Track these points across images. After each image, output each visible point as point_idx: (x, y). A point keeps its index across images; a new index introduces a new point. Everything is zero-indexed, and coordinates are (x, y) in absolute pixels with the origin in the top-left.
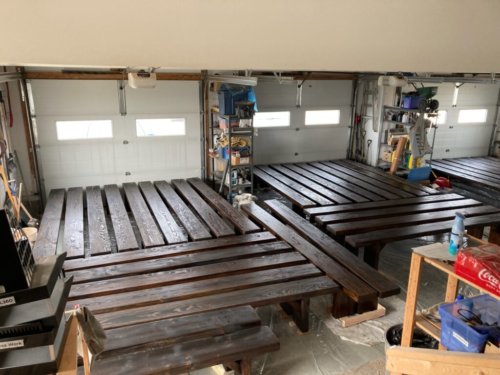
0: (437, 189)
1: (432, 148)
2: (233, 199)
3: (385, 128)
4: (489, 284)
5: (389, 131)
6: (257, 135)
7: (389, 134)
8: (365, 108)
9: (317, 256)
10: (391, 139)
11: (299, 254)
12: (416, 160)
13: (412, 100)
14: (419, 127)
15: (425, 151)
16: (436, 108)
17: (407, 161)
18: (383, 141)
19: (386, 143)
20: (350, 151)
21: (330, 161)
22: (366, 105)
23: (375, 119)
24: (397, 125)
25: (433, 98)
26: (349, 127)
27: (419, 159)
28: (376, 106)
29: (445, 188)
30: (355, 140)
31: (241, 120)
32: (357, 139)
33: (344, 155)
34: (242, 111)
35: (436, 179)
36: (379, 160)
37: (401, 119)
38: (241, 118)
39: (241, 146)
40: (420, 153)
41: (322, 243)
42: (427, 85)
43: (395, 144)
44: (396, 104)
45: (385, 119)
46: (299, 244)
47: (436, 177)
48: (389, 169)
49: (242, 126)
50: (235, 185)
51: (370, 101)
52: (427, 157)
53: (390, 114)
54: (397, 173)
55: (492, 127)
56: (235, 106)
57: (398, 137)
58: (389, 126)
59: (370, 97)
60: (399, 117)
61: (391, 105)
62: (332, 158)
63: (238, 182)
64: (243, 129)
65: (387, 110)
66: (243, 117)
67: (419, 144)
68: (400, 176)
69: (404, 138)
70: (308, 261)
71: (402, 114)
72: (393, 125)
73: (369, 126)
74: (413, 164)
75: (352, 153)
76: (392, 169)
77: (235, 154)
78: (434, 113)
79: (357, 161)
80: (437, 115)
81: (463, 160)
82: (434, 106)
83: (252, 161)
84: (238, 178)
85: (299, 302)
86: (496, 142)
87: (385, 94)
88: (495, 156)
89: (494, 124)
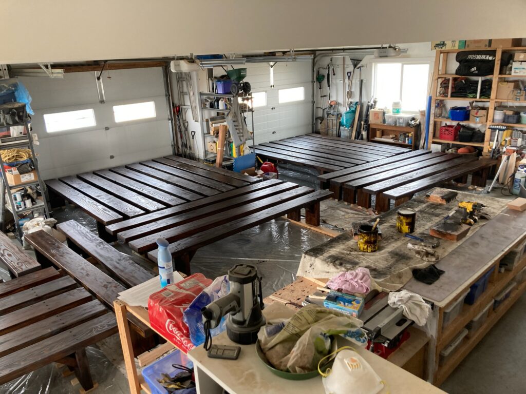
0: (262, 175)
1: (253, 133)
2: (21, 227)
3: (207, 116)
5: (209, 120)
6: (38, 143)
7: (210, 123)
8: (182, 96)
9: (107, 288)
10: (213, 128)
11: (84, 290)
12: (238, 147)
13: (224, 83)
14: (235, 113)
15: (245, 138)
16: (249, 91)
17: (231, 149)
18: (206, 131)
19: (208, 133)
20: (175, 145)
21: (153, 161)
22: (182, 94)
23: (194, 108)
24: (218, 113)
25: (245, 80)
26: (169, 120)
27: (241, 147)
28: (191, 94)
29: (270, 173)
30: (179, 134)
31: (11, 128)
32: (180, 131)
33: (169, 151)
34: (8, 116)
35: (262, 164)
36: (206, 152)
37: (218, 105)
39: (22, 160)
40: (241, 140)
41: (116, 268)
42: (237, 67)
43: (217, 133)
44: (211, 90)
45: (203, 107)
46: (88, 275)
47: (262, 162)
48: (214, 161)
49: (15, 136)
50: (20, 209)
51: (185, 90)
52: (250, 143)
53: (208, 101)
54: (224, 163)
55: (311, 105)
57: (218, 125)
58: (210, 114)
59: (184, 83)
60: (216, 103)
61: (206, 91)
63: (25, 205)
64: (16, 139)
65: (204, 97)
66: (11, 123)
67: (238, 131)
68: (223, 167)
69: (224, 126)
70: (93, 297)
71: (218, 100)
72: (213, 113)
73: (189, 116)
74: (236, 153)
75: (178, 147)
76: (218, 161)
77: (12, 171)
78: (248, 96)
79: (185, 157)
80: (251, 98)
81: (288, 140)
82: (246, 88)
83: (39, 176)
84: (23, 200)
85: (74, 356)
86: (317, 119)
87: (198, 79)
88: (318, 133)
89: (312, 101)
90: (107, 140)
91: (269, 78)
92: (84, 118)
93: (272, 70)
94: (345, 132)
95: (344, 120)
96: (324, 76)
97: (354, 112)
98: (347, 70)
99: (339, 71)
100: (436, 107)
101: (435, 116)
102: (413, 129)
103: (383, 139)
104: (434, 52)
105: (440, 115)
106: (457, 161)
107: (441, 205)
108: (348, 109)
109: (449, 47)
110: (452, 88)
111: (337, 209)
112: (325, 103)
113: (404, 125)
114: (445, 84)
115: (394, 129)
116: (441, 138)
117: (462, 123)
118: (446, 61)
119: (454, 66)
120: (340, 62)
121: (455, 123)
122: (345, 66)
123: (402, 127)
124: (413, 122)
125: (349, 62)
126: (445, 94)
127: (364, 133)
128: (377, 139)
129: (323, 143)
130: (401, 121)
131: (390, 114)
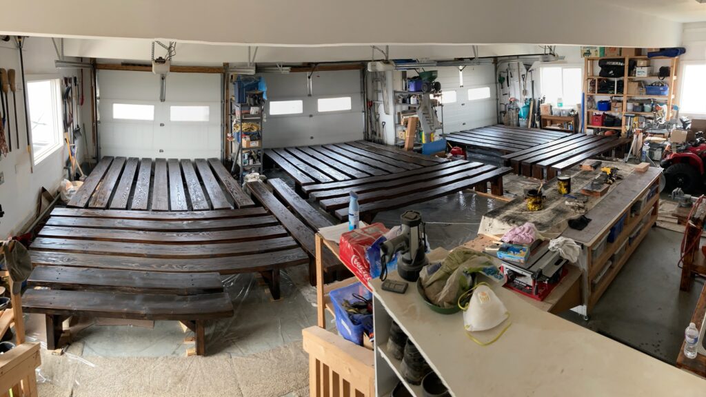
0: (450, 157)
1: (442, 123)
3: (398, 112)
5: (401, 113)
7: (401, 115)
8: (375, 94)
10: (403, 119)
12: (428, 135)
13: (416, 83)
15: (434, 127)
16: (440, 89)
17: (421, 137)
18: (397, 122)
19: (400, 123)
22: (377, 91)
23: (387, 103)
24: (408, 107)
25: (436, 80)
26: (363, 112)
27: (432, 135)
28: (386, 92)
30: (369, 123)
33: (360, 137)
35: (450, 149)
36: (397, 139)
37: (410, 101)
40: (431, 129)
42: (428, 69)
43: (406, 124)
44: (404, 88)
45: (396, 102)
47: (451, 147)
48: (403, 147)
51: (379, 88)
52: (439, 132)
53: (401, 98)
55: (495, 102)
57: (409, 117)
58: (401, 108)
59: (379, 83)
60: (408, 99)
61: (399, 89)
65: (398, 94)
67: (428, 122)
68: (414, 151)
69: (413, 117)
71: (409, 97)
72: (405, 107)
73: (381, 109)
74: (425, 139)
76: (406, 146)
77: (246, 138)
78: (438, 93)
80: (441, 95)
81: (478, 130)
82: (437, 87)
86: (501, 113)
87: (393, 80)
88: (502, 123)
89: (497, 98)
91: (459, 80)
93: (461, 73)
94: (523, 122)
95: (522, 112)
96: (504, 79)
97: (529, 106)
98: (522, 73)
99: (515, 74)
100: (588, 101)
101: (588, 108)
102: (573, 118)
103: (552, 127)
104: (584, 58)
105: (591, 107)
106: (604, 140)
107: (590, 171)
108: (524, 105)
109: (593, 55)
110: (598, 86)
112: (506, 100)
113: (566, 115)
114: (593, 83)
115: (560, 118)
116: (593, 124)
117: (606, 113)
118: (592, 66)
119: (598, 70)
120: (516, 67)
121: (601, 113)
122: (520, 70)
123: (565, 117)
124: (572, 113)
125: (522, 67)
126: (593, 91)
127: (538, 123)
128: (548, 127)
129: (505, 131)
130: (564, 112)
131: (555, 107)
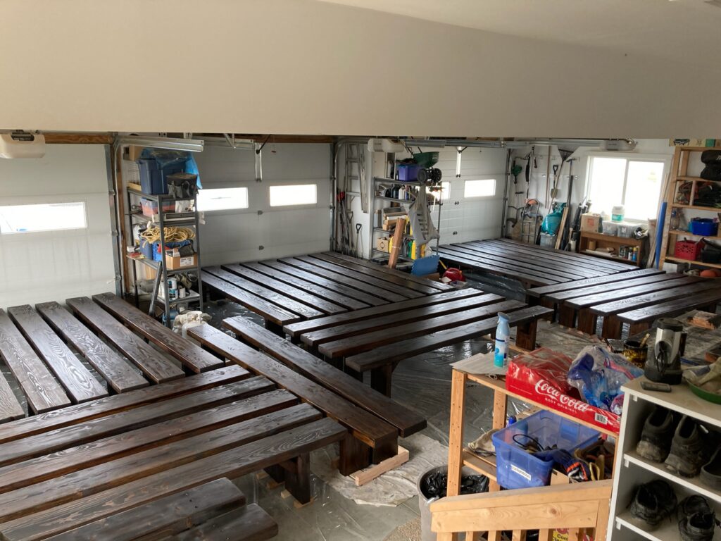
0: (449, 283)
1: (438, 231)
2: (172, 321)
3: (378, 208)
4: (549, 398)
5: (382, 211)
6: (204, 223)
7: (384, 215)
8: (349, 181)
9: (312, 391)
10: (387, 221)
11: (287, 392)
12: (419, 247)
13: (408, 169)
14: (421, 205)
15: (430, 236)
16: (440, 179)
17: (409, 249)
20: (333, 240)
21: (310, 256)
22: (350, 177)
23: (364, 196)
24: (392, 203)
25: (435, 167)
26: (331, 208)
27: (423, 247)
28: (363, 178)
29: (458, 281)
30: (339, 226)
31: (177, 203)
32: (342, 223)
33: (326, 246)
34: (179, 189)
35: (445, 270)
36: (373, 250)
37: (397, 194)
38: (178, 199)
39: (179, 240)
40: (425, 239)
41: (315, 371)
42: (426, 150)
43: (392, 227)
44: (389, 174)
45: (376, 195)
46: (283, 376)
47: (445, 268)
48: (386, 262)
49: (180, 211)
50: (174, 299)
51: (355, 172)
52: (433, 243)
53: (383, 189)
54: (397, 266)
55: (502, 202)
56: (167, 182)
57: (395, 218)
58: (383, 204)
59: (355, 166)
60: (394, 192)
61: (382, 176)
62: (311, 251)
63: (179, 294)
64: (181, 215)
65: (378, 183)
66: (181, 196)
68: (400, 269)
69: (402, 219)
70: (299, 400)
73: (356, 205)
74: (416, 253)
75: (337, 243)
77: (172, 252)
79: (345, 254)
80: (441, 189)
81: (475, 244)
82: (436, 176)
83: (199, 262)
84: (178, 289)
85: (295, 460)
86: (508, 220)
87: (374, 162)
88: (508, 237)
89: (504, 197)
90: (259, 226)
92: (220, 198)
93: (459, 155)
94: (546, 240)
95: (546, 223)
96: (521, 168)
97: (560, 215)
98: (553, 163)
99: (542, 163)
100: (672, 216)
101: (671, 228)
102: (640, 242)
103: (597, 252)
104: (673, 148)
105: (677, 227)
107: (707, 329)
108: (552, 211)
109: (692, 144)
110: (695, 194)
111: (552, 332)
112: (521, 202)
113: (627, 236)
114: (685, 189)
115: (614, 240)
116: (677, 255)
117: (708, 239)
118: (687, 161)
119: (698, 167)
120: (545, 152)
121: (696, 238)
122: (551, 157)
123: (625, 239)
124: (639, 234)
125: (556, 153)
126: (685, 201)
127: (572, 243)
128: (588, 251)
130: (624, 231)
131: (608, 220)
